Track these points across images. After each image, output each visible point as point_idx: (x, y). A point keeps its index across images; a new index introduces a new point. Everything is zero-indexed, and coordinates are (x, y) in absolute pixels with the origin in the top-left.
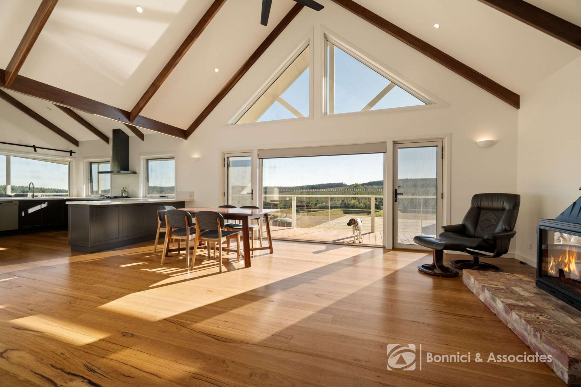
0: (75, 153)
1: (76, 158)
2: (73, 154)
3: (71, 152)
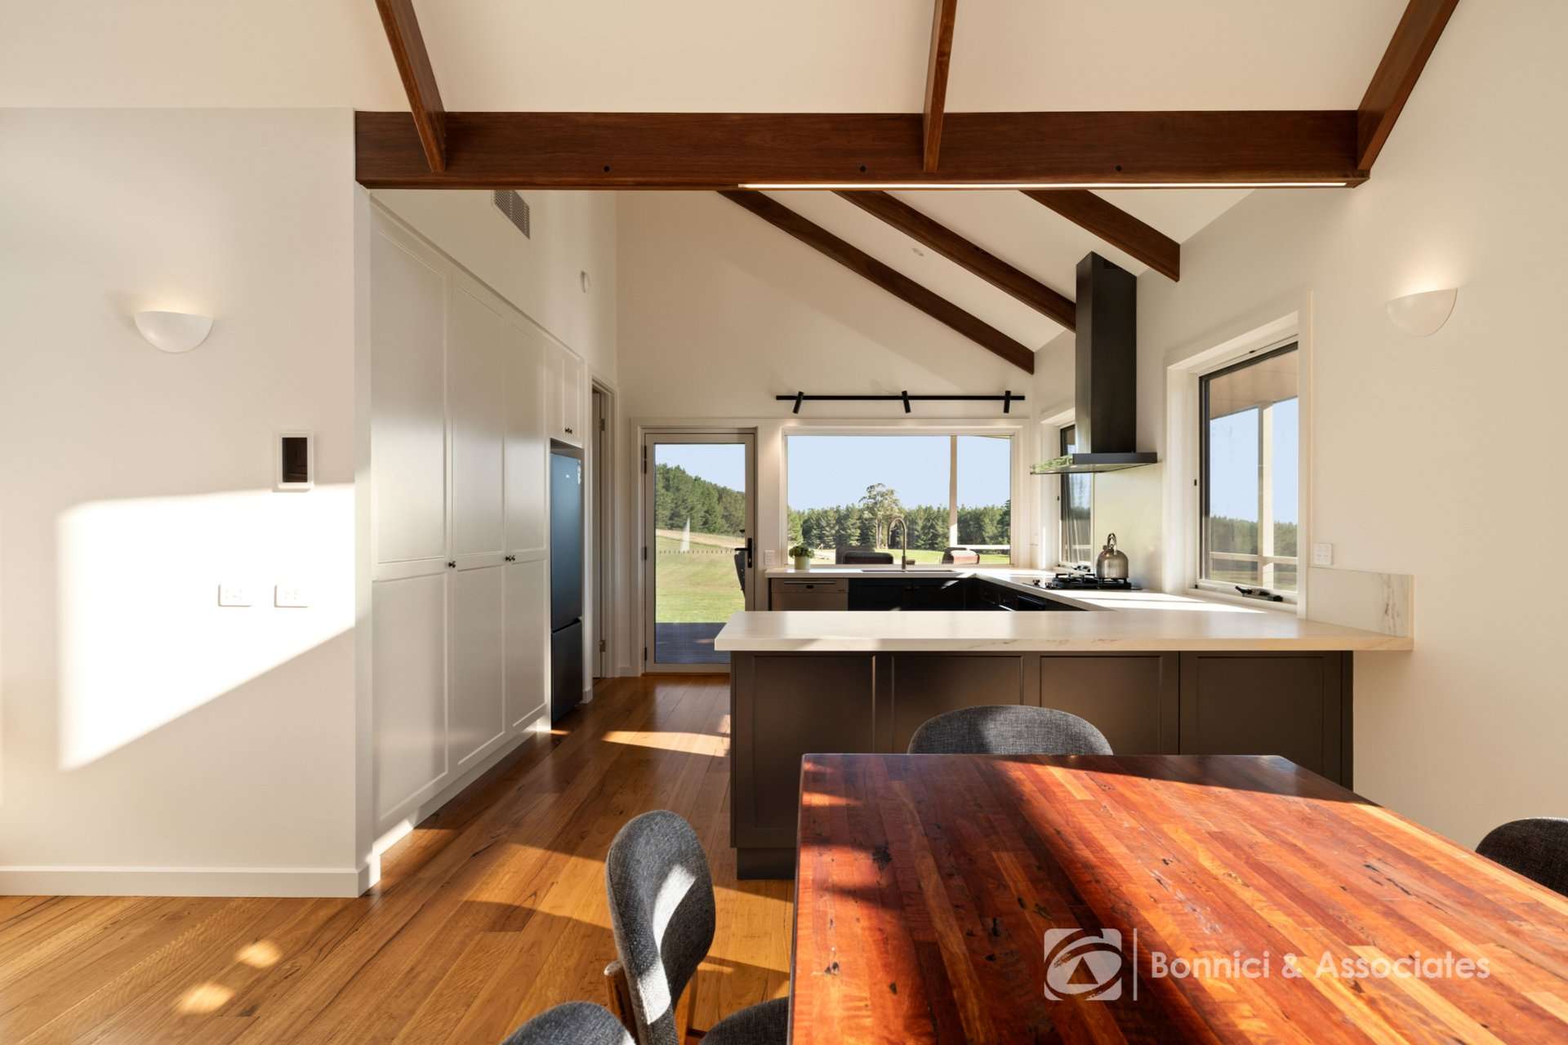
0: (1022, 398)
1: (1026, 417)
2: (1012, 403)
3: (1008, 398)
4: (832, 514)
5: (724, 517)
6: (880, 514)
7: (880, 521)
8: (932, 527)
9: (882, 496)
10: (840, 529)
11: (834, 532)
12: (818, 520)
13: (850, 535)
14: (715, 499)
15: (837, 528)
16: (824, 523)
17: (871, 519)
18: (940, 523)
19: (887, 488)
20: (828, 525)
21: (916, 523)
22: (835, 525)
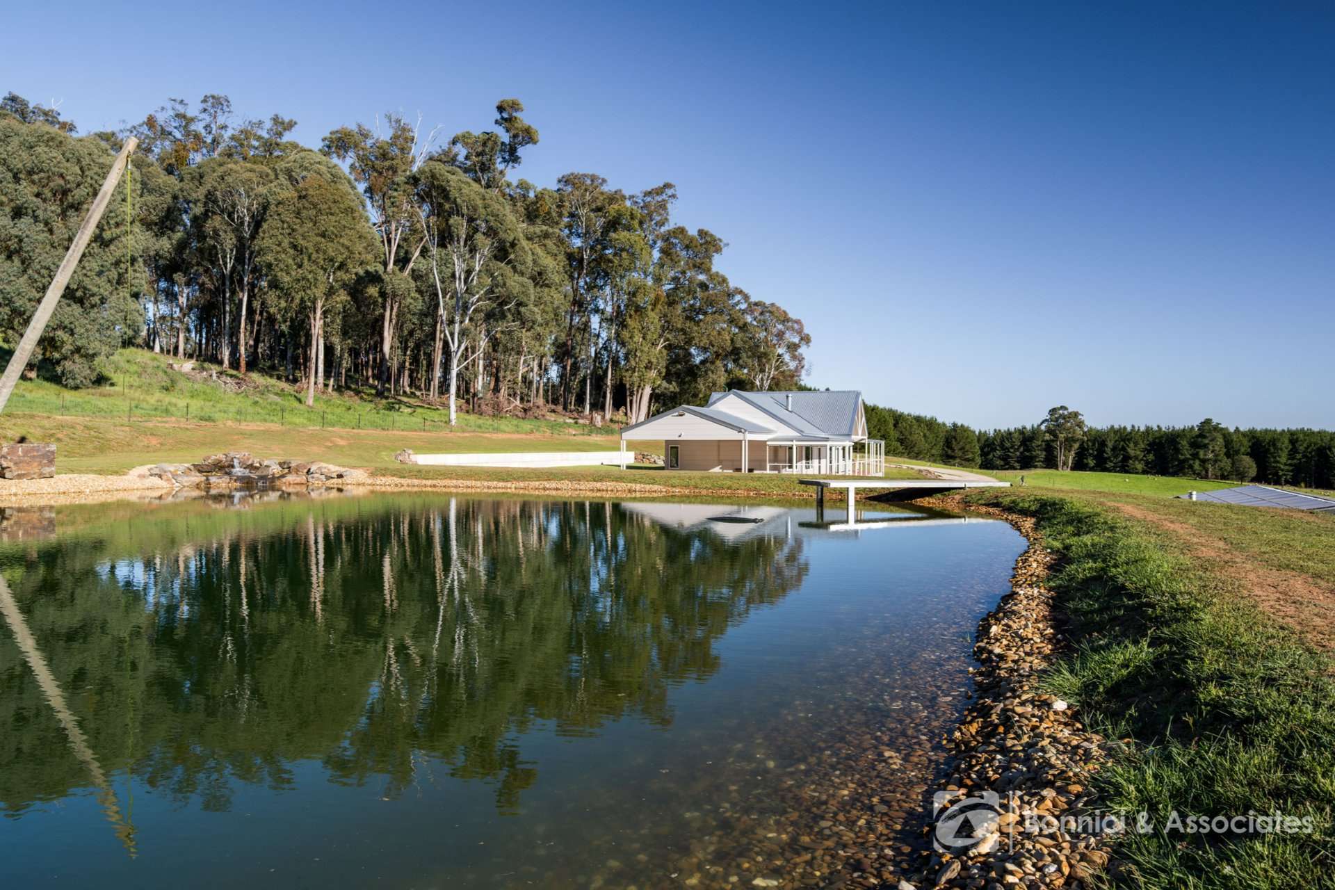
4: (1016, 435)
5: (899, 440)
6: (1062, 436)
7: (1061, 444)
8: (1124, 449)
9: (1064, 418)
10: (1024, 450)
11: (1018, 453)
12: (1002, 441)
13: (1036, 457)
14: (891, 426)
15: (1022, 449)
16: (1008, 445)
17: (1053, 441)
18: (1132, 445)
19: (1070, 410)
20: (1012, 447)
21: (1106, 445)
22: (1020, 446)
